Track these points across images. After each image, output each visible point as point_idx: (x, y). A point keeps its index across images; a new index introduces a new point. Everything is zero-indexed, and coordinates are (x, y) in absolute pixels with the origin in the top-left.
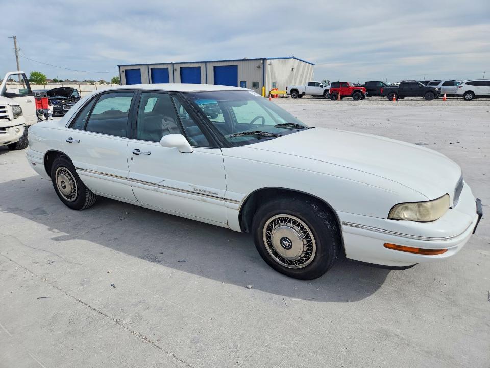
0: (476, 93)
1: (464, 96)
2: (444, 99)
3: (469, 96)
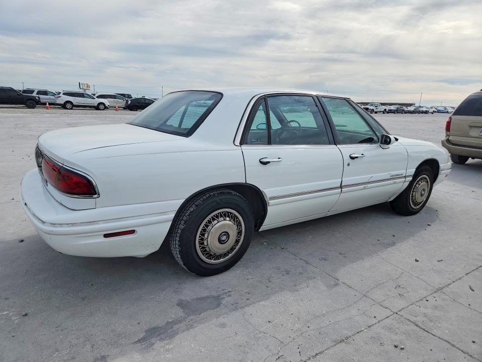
0: (75, 103)
1: (64, 106)
2: (47, 108)
3: (69, 106)
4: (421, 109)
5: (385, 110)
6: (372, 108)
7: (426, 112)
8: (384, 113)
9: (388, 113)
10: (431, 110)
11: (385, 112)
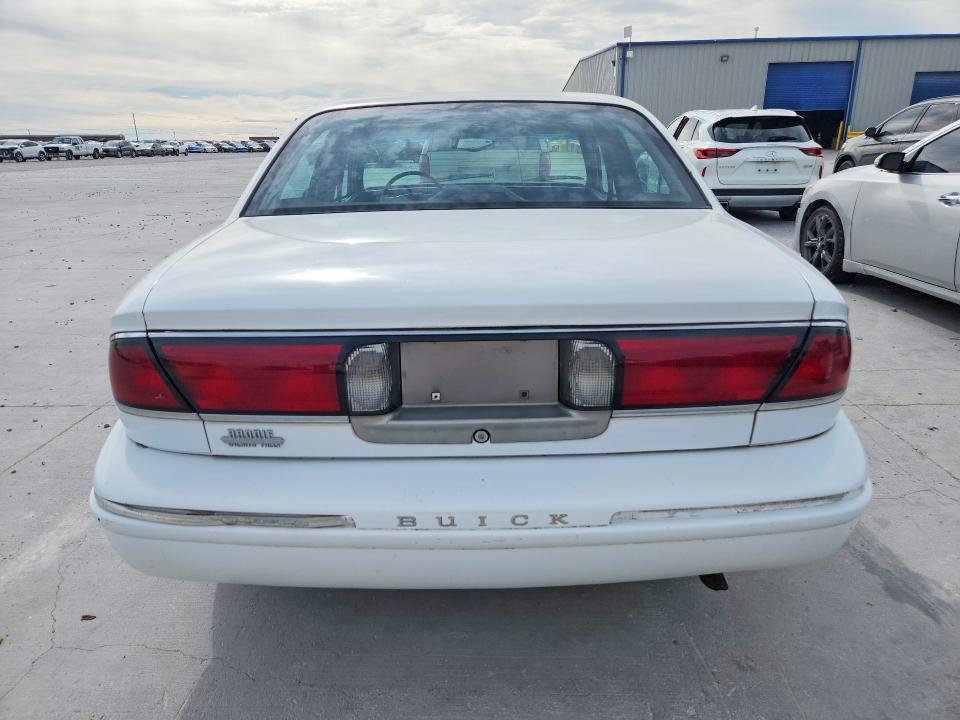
4: (164, 146)
5: (96, 150)
6: (65, 146)
7: (175, 153)
8: (95, 158)
9: (102, 156)
10: (182, 148)
11: (97, 155)
